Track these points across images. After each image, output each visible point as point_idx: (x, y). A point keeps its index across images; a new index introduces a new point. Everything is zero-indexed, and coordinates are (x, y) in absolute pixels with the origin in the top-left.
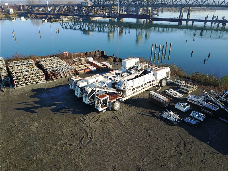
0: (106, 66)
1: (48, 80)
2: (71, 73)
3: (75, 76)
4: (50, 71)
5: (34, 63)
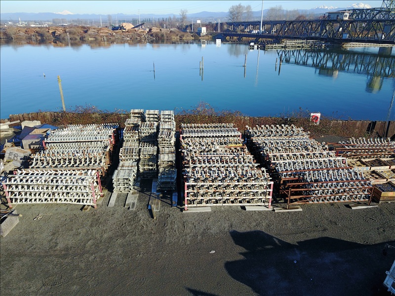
1: (277, 202)
2: (357, 195)
3: (367, 205)
4: (287, 175)
5: (241, 136)
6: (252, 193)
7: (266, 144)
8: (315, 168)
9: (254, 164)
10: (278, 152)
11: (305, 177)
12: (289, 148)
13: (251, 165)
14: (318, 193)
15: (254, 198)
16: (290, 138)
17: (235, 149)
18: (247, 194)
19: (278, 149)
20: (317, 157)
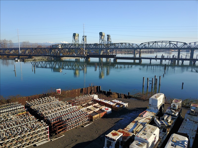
0: (122, 106)
1: (52, 136)
2: (85, 120)
3: (89, 123)
4: (54, 121)
5: (24, 108)
6: (38, 136)
7: (39, 108)
8: (65, 114)
9: (36, 120)
10: (46, 111)
11: (62, 119)
12: (51, 108)
13: (34, 121)
14: (70, 125)
15: (40, 138)
16: (50, 103)
17: (23, 115)
18: (36, 137)
19: (46, 109)
20: (65, 108)
